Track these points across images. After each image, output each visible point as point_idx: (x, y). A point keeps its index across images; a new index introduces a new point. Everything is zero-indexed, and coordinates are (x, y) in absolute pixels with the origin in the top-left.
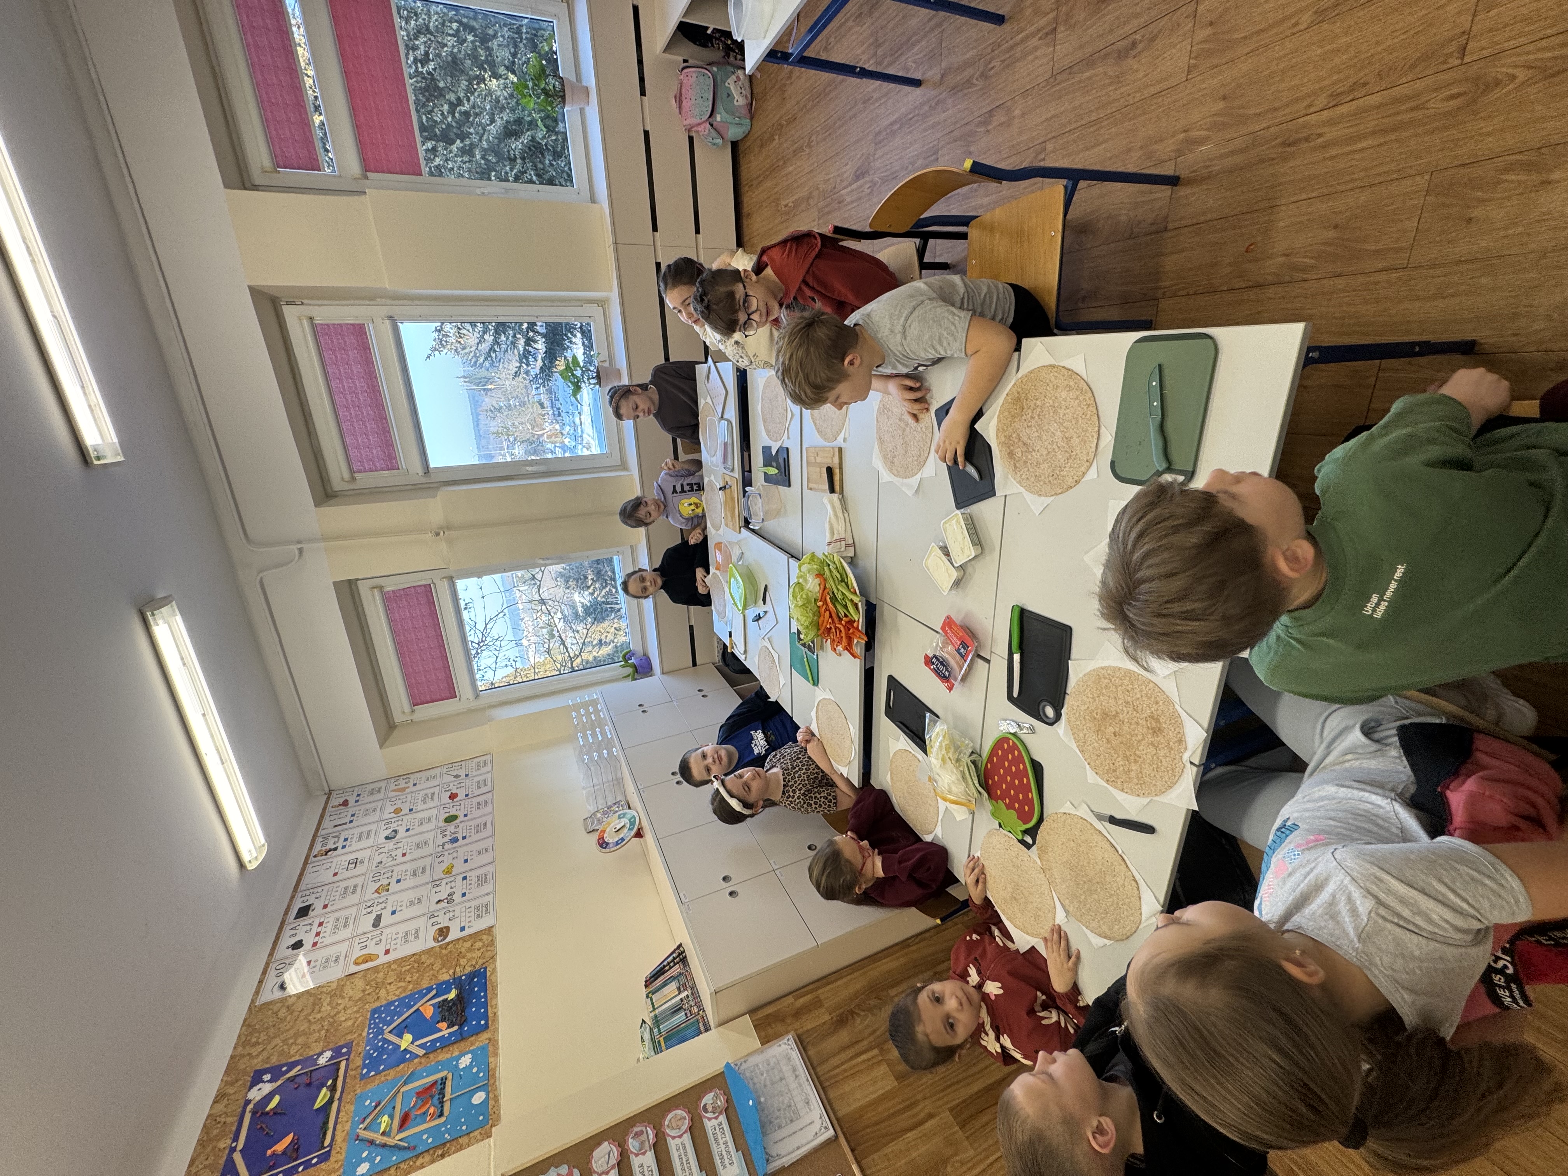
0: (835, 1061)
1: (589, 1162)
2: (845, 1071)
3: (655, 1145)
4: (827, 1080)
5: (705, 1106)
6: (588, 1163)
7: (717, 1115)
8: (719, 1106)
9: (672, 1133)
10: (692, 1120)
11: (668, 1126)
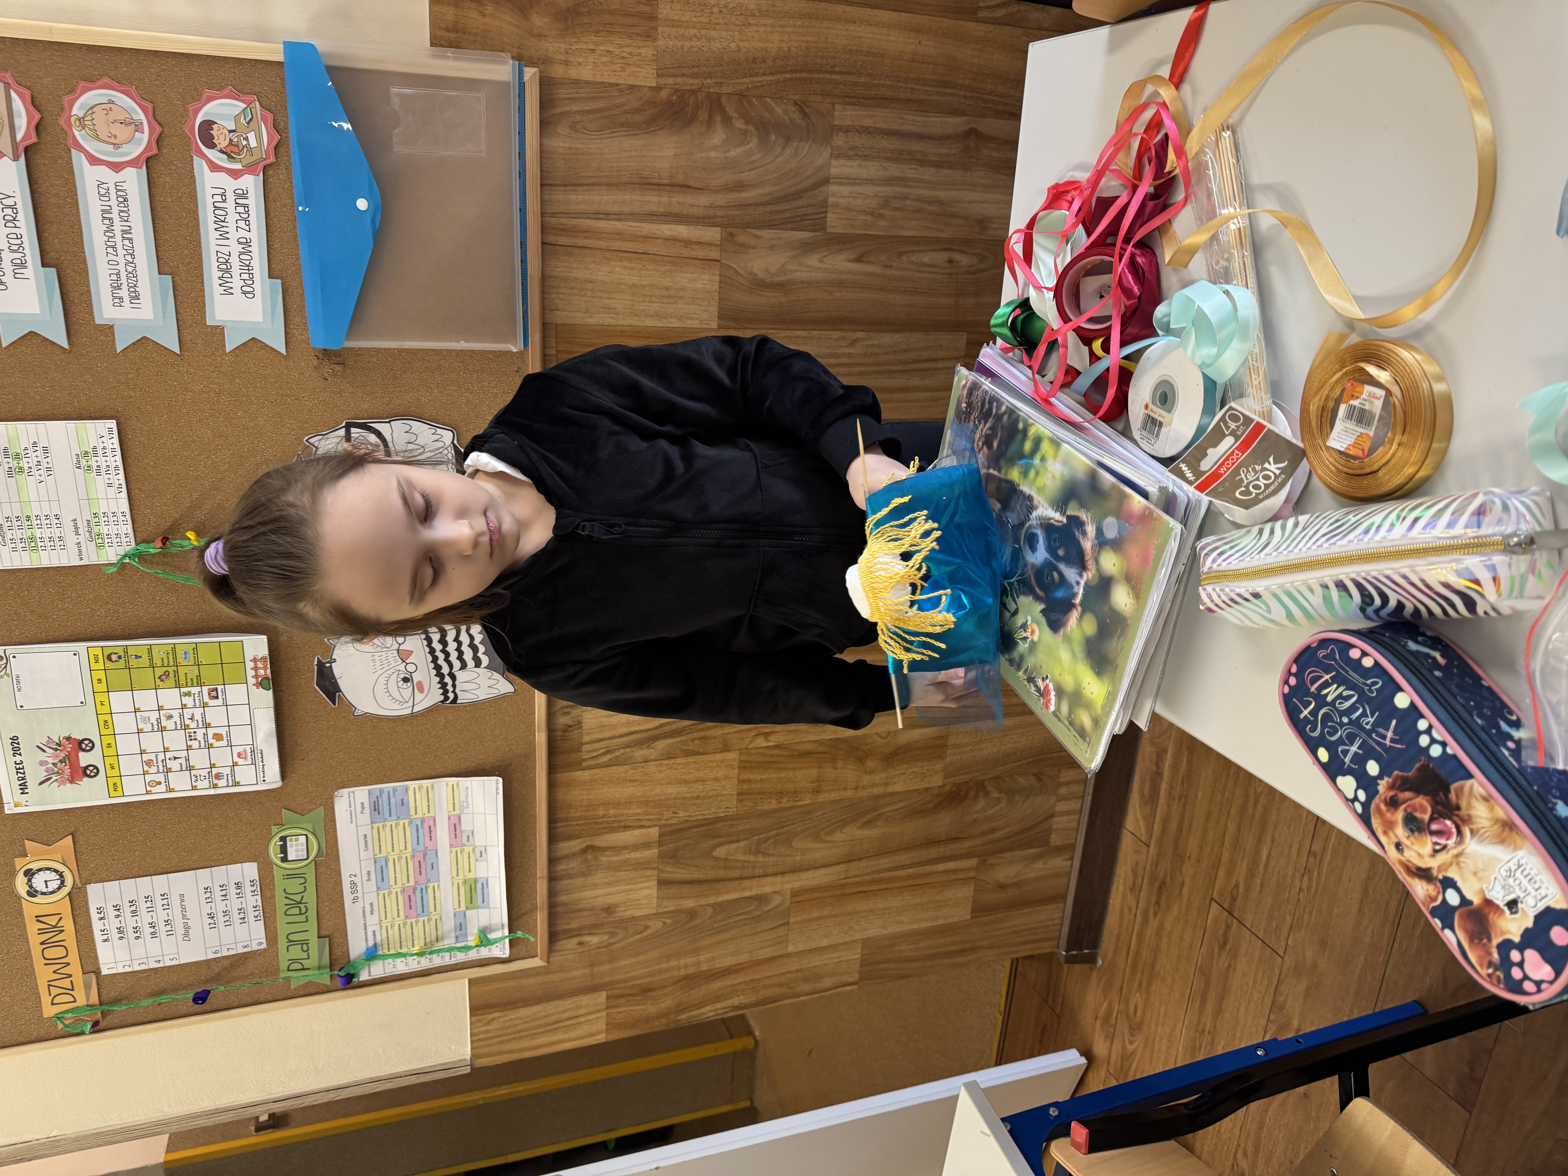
3: (29, 151)
5: (207, 125)
7: (238, 166)
8: (250, 150)
9: (91, 146)
10: (159, 141)
11: (81, 121)
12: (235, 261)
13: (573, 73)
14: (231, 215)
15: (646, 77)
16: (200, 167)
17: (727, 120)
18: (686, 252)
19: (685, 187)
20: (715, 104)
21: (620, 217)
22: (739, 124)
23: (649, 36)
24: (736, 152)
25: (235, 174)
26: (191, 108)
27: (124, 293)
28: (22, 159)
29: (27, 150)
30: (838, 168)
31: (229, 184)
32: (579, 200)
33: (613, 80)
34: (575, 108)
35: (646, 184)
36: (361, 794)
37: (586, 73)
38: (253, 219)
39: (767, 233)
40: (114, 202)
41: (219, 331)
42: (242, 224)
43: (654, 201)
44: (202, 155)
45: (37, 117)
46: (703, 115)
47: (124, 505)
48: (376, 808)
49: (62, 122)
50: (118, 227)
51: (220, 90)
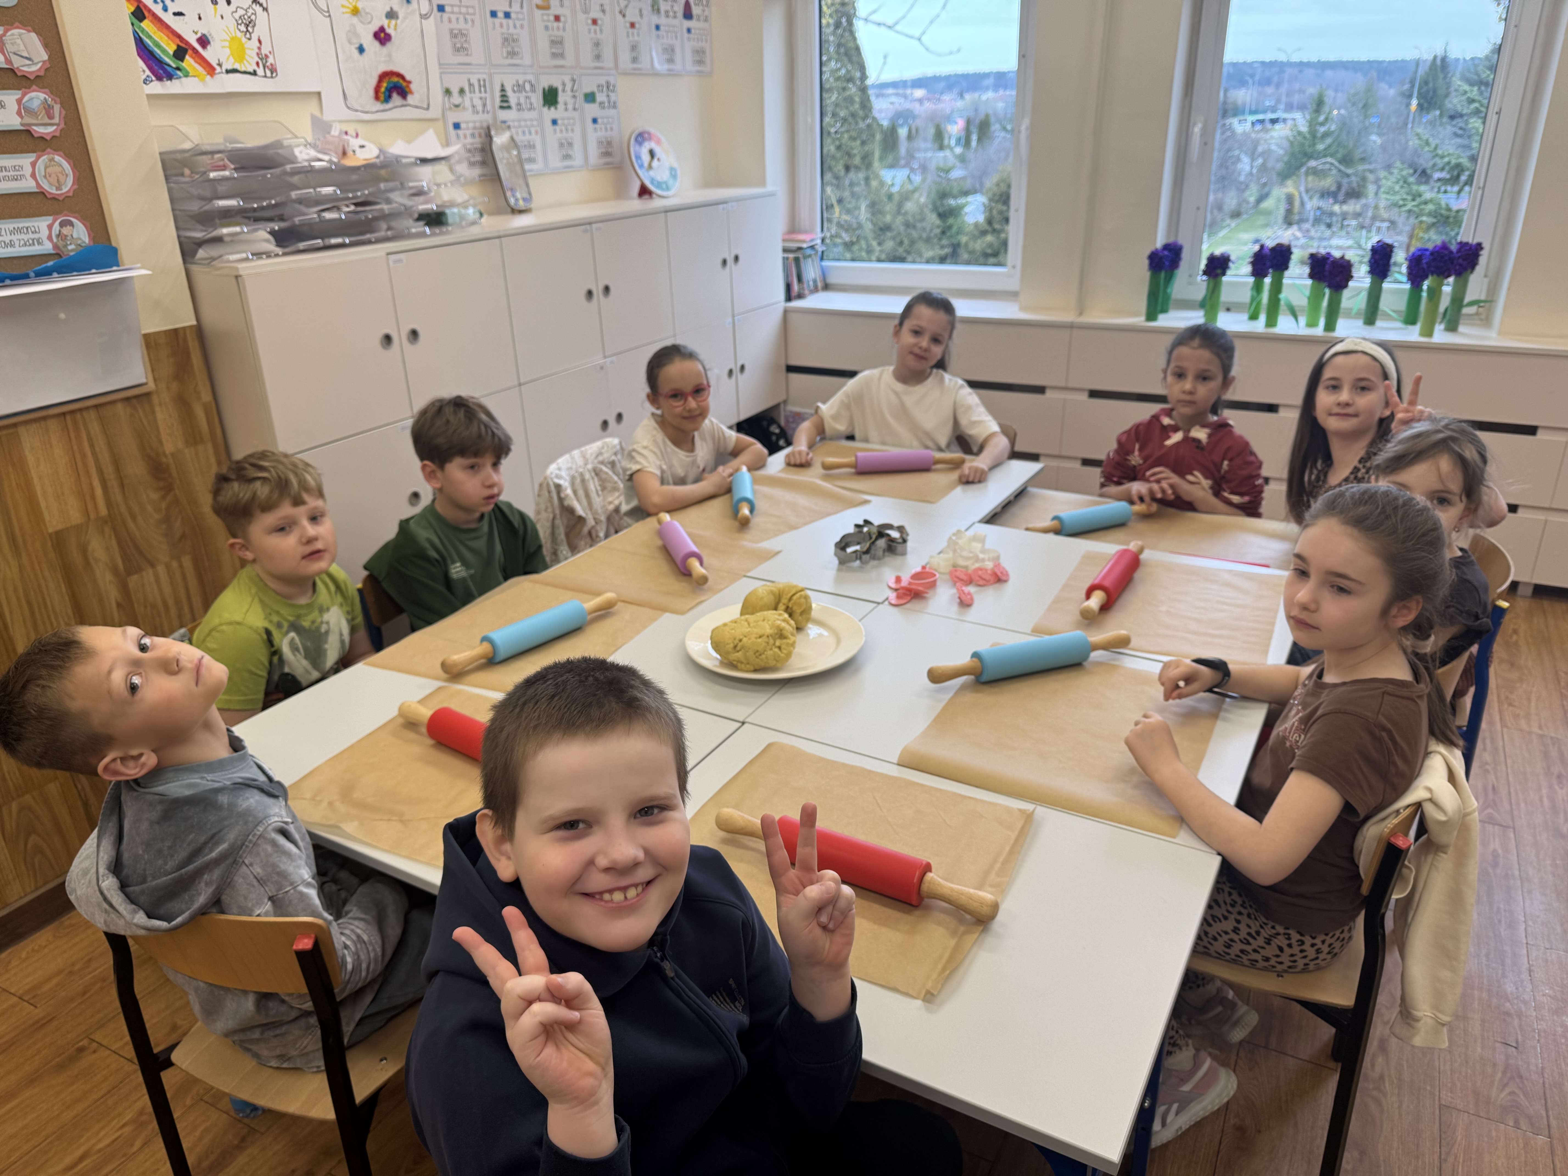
0: (101, 444)
1: (24, 25)
2: (84, 456)
3: (28, 132)
4: (75, 423)
5: (71, 224)
6: (21, 22)
7: (55, 240)
8: (66, 246)
9: (40, 164)
10: (54, 199)
11: (52, 160)
13: (157, 409)
14: (26, 237)
15: (169, 447)
16: (49, 220)
17: (164, 497)
18: (88, 498)
19: (122, 486)
20: (168, 489)
21: (94, 454)
22: (164, 505)
23: (188, 444)
24: (149, 508)
26: (77, 215)
28: (22, 128)
30: (161, 569)
31: (43, 235)
32: (95, 427)
33: (161, 430)
34: (141, 414)
35: (117, 464)
37: (160, 416)
38: (27, 248)
39: (114, 542)
40: (12, 173)
42: (22, 242)
43: (109, 470)
44: (54, 221)
45: (48, 138)
46: (161, 484)
49: (49, 150)
51: (91, 230)
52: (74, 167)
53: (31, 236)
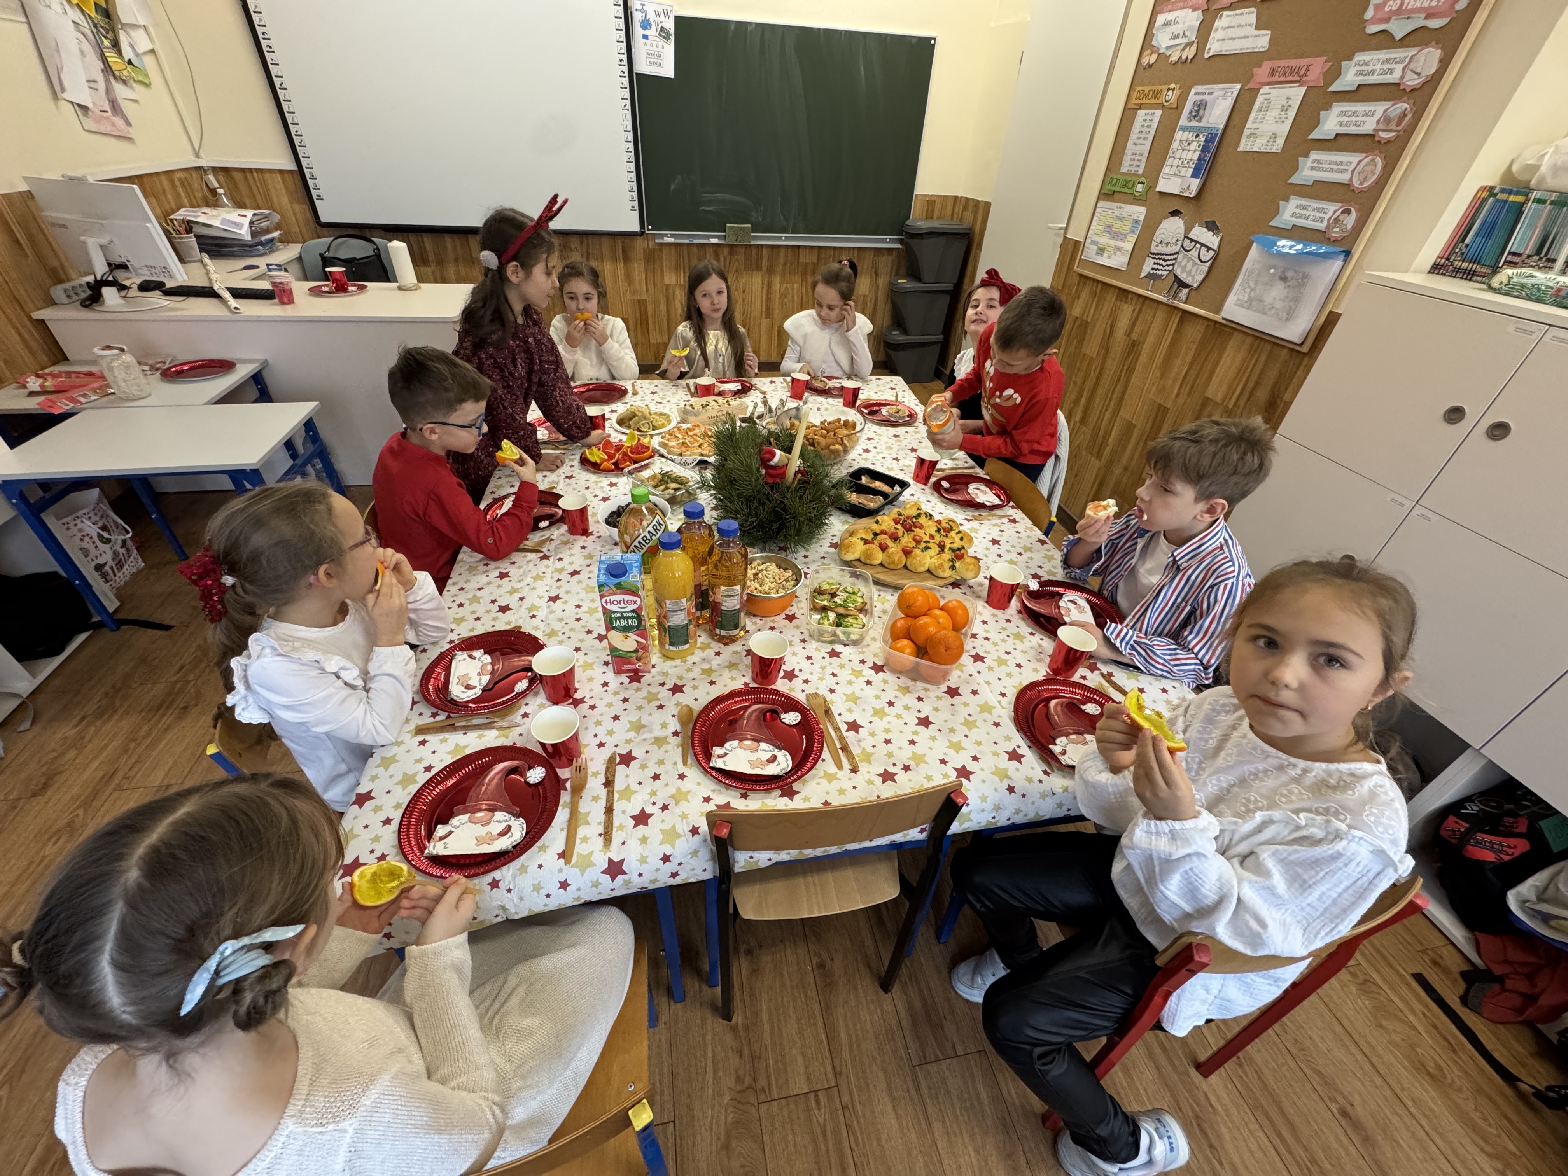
1: (1438, 43)
5: (1349, 212)
6: (1436, 41)
7: (1331, 221)
9: (1364, 162)
10: (1353, 191)
11: (1373, 160)
12: (1305, 212)
14: (1318, 215)
16: (1338, 206)
19: (1248, 399)
25: (1329, 220)
26: (1358, 207)
27: (1315, 165)
28: (1371, 133)
29: (1373, 136)
31: (1327, 217)
35: (1257, 384)
36: (1142, 218)
38: (1313, 223)
40: (1344, 167)
41: (1287, 200)
42: (1314, 218)
43: (1251, 384)
44: (1341, 208)
45: (1383, 141)
47: (1256, 149)
48: (1136, 222)
49: (1377, 152)
50: (1336, 167)
51: (1358, 220)
52: (1384, 168)
53: (1322, 215)
